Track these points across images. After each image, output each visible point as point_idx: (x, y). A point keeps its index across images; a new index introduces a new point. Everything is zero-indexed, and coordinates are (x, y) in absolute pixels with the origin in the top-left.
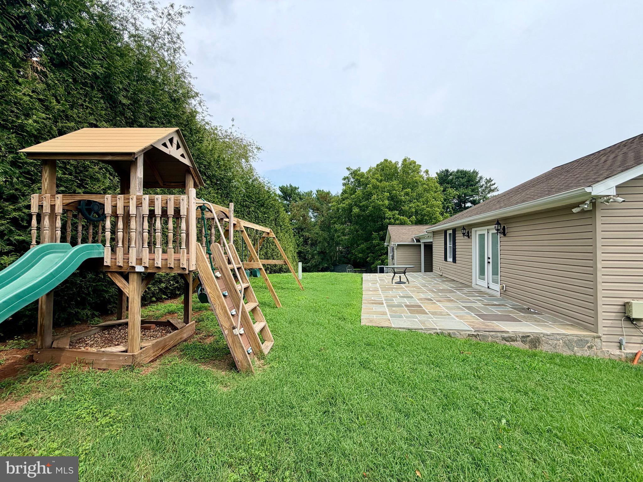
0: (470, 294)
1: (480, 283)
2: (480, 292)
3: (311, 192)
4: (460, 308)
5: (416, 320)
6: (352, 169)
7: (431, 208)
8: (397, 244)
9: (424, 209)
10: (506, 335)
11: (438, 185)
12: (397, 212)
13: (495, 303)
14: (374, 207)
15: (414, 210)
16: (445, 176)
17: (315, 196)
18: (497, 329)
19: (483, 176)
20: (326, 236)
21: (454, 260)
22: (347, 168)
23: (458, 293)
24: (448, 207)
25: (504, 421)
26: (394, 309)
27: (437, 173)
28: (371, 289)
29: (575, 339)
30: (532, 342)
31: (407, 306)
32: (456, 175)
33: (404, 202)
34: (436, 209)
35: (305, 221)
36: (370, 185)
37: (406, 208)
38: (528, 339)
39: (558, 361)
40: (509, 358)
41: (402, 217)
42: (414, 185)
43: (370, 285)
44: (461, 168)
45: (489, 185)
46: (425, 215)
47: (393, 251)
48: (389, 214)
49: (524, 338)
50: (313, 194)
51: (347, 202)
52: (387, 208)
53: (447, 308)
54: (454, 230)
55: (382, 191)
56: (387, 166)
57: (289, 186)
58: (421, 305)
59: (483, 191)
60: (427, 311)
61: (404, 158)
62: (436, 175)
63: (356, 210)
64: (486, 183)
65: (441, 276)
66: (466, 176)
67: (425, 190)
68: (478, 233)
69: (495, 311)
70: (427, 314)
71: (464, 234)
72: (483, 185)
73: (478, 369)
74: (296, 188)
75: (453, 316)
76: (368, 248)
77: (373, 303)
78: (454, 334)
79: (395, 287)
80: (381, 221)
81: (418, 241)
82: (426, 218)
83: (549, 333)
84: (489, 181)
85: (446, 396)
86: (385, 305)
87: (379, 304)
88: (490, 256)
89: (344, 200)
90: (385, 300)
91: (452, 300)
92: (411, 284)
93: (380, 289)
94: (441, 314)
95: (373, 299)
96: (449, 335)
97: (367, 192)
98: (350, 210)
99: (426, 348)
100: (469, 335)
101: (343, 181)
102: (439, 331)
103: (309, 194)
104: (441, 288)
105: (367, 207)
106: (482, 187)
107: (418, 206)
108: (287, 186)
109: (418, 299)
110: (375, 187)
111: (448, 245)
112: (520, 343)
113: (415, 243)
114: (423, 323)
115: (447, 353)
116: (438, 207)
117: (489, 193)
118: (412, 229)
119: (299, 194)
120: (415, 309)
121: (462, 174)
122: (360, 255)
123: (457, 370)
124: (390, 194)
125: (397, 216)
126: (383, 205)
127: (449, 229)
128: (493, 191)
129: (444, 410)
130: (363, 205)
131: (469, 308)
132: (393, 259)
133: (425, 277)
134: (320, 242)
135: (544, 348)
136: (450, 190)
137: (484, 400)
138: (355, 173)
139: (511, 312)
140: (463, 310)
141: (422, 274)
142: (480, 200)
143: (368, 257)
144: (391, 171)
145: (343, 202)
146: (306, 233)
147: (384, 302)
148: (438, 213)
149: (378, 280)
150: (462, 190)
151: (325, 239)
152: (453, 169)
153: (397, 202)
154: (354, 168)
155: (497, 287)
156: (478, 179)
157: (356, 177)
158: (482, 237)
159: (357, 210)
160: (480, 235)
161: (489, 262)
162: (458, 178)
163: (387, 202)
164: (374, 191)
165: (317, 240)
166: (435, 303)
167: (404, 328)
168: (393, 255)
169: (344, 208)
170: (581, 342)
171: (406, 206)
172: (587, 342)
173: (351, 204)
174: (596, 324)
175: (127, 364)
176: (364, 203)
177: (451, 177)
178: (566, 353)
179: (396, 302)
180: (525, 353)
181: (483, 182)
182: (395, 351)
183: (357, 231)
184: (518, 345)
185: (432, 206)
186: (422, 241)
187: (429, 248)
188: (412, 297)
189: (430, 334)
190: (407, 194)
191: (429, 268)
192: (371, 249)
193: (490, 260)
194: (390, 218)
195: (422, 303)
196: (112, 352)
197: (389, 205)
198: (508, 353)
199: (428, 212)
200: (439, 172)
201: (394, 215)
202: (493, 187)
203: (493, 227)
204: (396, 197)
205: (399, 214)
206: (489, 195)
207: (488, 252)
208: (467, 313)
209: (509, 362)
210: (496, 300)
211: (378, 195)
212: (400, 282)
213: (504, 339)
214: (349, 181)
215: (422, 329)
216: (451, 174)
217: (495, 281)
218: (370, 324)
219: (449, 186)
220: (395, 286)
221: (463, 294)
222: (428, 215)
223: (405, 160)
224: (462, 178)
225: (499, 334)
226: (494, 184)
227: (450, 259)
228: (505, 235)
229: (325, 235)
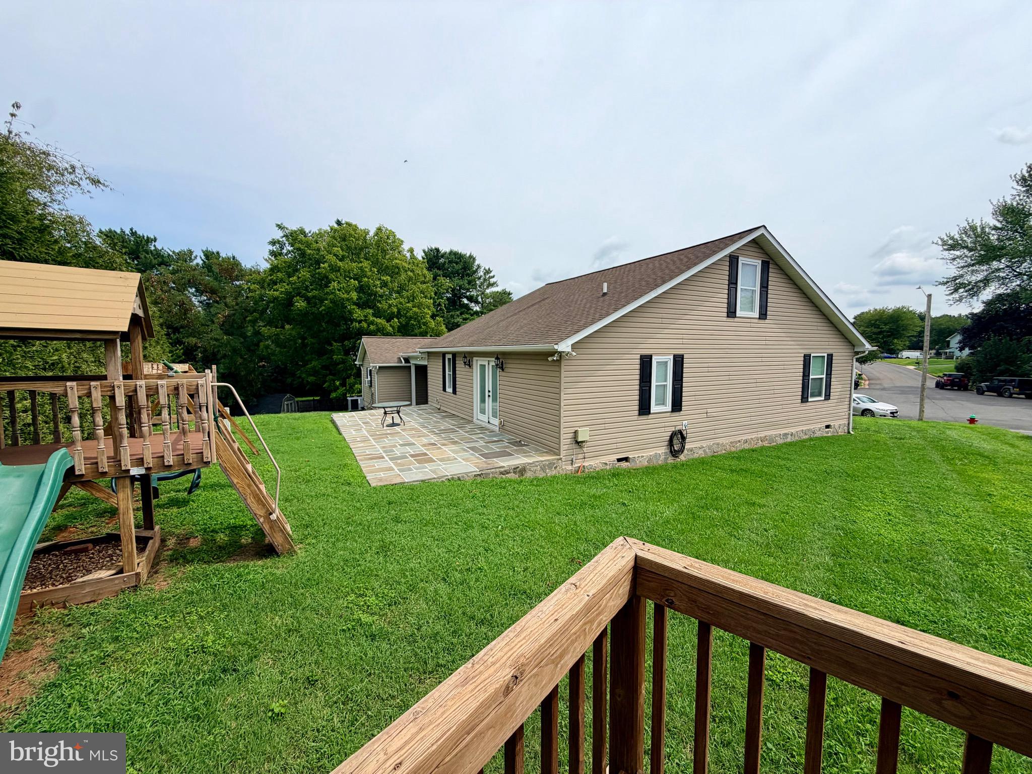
0: (471, 432)
1: (481, 419)
2: (482, 428)
3: (191, 252)
4: (465, 450)
5: (426, 470)
6: (287, 229)
7: (419, 307)
8: (378, 365)
9: (409, 309)
10: (502, 470)
11: (425, 272)
12: (371, 311)
13: (495, 439)
14: (332, 301)
15: (395, 310)
16: (434, 256)
17: (199, 261)
18: (496, 465)
19: (482, 265)
20: (238, 345)
21: (454, 392)
22: (278, 225)
23: (461, 431)
24: (439, 305)
25: (500, 527)
26: (399, 461)
27: (424, 251)
28: (358, 439)
29: (547, 463)
30: (520, 471)
31: (412, 456)
32: (448, 258)
33: (381, 296)
34: (426, 310)
35: (185, 314)
36: (326, 265)
37: (383, 305)
38: (518, 469)
39: (535, 482)
40: (504, 488)
41: (379, 320)
42: (394, 271)
43: (354, 433)
44: (455, 249)
45: (487, 277)
46: (411, 318)
47: (371, 375)
48: (358, 313)
49: (515, 470)
50: (196, 257)
51: (283, 288)
52: (355, 304)
53: (453, 451)
54: (454, 355)
55: (345, 277)
56: (351, 235)
57: (128, 232)
58: (428, 453)
59: (482, 284)
60: (434, 458)
61: (378, 226)
62: (423, 254)
63: (300, 304)
64: (485, 274)
65: (439, 409)
66: (461, 261)
67: (410, 279)
68: (479, 363)
69: (495, 448)
70: (435, 461)
71: (465, 363)
72: (481, 276)
73: (484, 501)
74: (149, 241)
75: (460, 459)
76: (325, 367)
77: (371, 459)
78: (463, 477)
79: (388, 432)
80: (346, 324)
81: (407, 360)
82: (412, 322)
83: (531, 462)
84: (488, 271)
85: (465, 524)
86: (387, 458)
87: (380, 458)
88: (491, 390)
89: (275, 283)
90: (385, 452)
91: (456, 442)
92: (407, 426)
93: (370, 438)
94: (448, 459)
95: (368, 453)
96: (459, 479)
97: (319, 273)
98: (289, 302)
99: (442, 495)
100: (475, 476)
101: (271, 247)
102: (450, 477)
103: (186, 256)
104: (443, 428)
105: (322, 301)
106: (479, 278)
107: (401, 303)
108: (122, 231)
109: (422, 446)
110: (334, 269)
111: (447, 372)
112: (512, 474)
113: (403, 364)
114: (434, 472)
115: (461, 495)
116: (429, 308)
117: (488, 287)
118: (398, 344)
119: (158, 254)
120: (422, 458)
121: (456, 257)
122: (311, 379)
123: (469, 504)
124: (359, 282)
125: (371, 318)
126: (348, 300)
127: (448, 353)
128: (492, 285)
129: (465, 531)
130: (314, 297)
131: (472, 449)
132: (371, 386)
133: (420, 412)
134: (225, 356)
135: (529, 475)
136: (442, 279)
137: (488, 519)
138: (294, 237)
139: (507, 447)
140: (469, 452)
141: (414, 407)
142: (478, 296)
143: (325, 382)
144: (358, 244)
145: (275, 287)
146: (191, 339)
147: (384, 455)
148: (428, 316)
149: (360, 423)
150: (457, 281)
151: (235, 350)
152: (445, 248)
153: (370, 295)
154: (293, 226)
155: (496, 421)
156: (475, 268)
157: (297, 245)
158: (483, 367)
159: (302, 304)
160: (481, 365)
161: (489, 396)
162: (450, 262)
163: (354, 295)
164: (332, 276)
165: (219, 351)
166: (440, 448)
167: (417, 481)
168: (371, 380)
169: (276, 299)
170: (551, 465)
171: (384, 302)
172: (554, 464)
173: (291, 293)
174: (559, 449)
175: (128, 586)
176: (315, 293)
177: (442, 260)
178: (541, 475)
179: (398, 452)
180: (515, 482)
181: (481, 273)
182: (418, 503)
183: (303, 338)
184: (512, 476)
185: (420, 306)
186: (412, 362)
187: (422, 371)
188: (414, 444)
189: (443, 481)
190: (384, 284)
191: (423, 398)
192: (331, 369)
193: (491, 394)
194: (360, 322)
195: (427, 450)
196: (101, 578)
197: (357, 299)
198: (503, 484)
199: (416, 313)
200: (427, 250)
201: (366, 316)
202: (492, 281)
203: (494, 359)
204: (369, 289)
205: (374, 315)
206: (488, 291)
207: (489, 386)
208: (472, 454)
209: (503, 492)
210: (495, 436)
211: (339, 282)
212: (393, 425)
213: (502, 473)
214: (282, 248)
215: (434, 478)
216: (442, 256)
217: (494, 416)
218: (382, 484)
219: (440, 272)
220: (389, 430)
221: (466, 432)
222: (416, 319)
223: (379, 229)
224: (457, 263)
225: (497, 470)
226: (494, 277)
227: (449, 390)
228: (503, 370)
229: (237, 342)
